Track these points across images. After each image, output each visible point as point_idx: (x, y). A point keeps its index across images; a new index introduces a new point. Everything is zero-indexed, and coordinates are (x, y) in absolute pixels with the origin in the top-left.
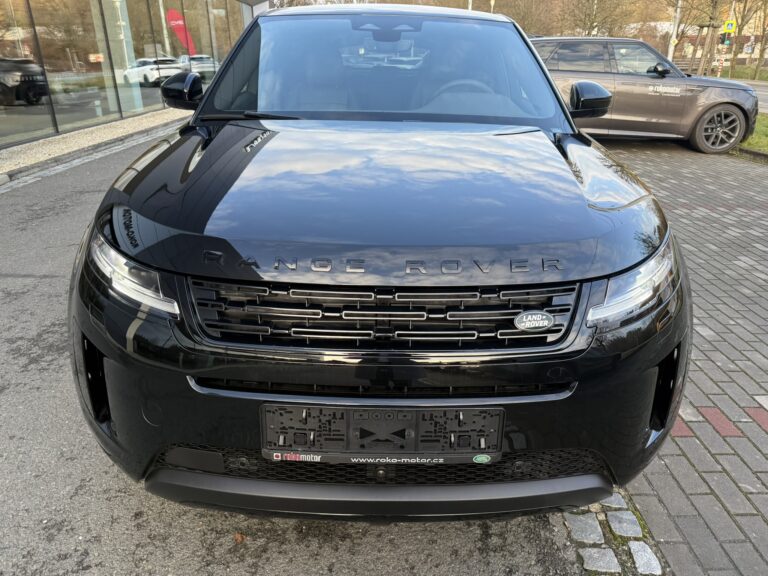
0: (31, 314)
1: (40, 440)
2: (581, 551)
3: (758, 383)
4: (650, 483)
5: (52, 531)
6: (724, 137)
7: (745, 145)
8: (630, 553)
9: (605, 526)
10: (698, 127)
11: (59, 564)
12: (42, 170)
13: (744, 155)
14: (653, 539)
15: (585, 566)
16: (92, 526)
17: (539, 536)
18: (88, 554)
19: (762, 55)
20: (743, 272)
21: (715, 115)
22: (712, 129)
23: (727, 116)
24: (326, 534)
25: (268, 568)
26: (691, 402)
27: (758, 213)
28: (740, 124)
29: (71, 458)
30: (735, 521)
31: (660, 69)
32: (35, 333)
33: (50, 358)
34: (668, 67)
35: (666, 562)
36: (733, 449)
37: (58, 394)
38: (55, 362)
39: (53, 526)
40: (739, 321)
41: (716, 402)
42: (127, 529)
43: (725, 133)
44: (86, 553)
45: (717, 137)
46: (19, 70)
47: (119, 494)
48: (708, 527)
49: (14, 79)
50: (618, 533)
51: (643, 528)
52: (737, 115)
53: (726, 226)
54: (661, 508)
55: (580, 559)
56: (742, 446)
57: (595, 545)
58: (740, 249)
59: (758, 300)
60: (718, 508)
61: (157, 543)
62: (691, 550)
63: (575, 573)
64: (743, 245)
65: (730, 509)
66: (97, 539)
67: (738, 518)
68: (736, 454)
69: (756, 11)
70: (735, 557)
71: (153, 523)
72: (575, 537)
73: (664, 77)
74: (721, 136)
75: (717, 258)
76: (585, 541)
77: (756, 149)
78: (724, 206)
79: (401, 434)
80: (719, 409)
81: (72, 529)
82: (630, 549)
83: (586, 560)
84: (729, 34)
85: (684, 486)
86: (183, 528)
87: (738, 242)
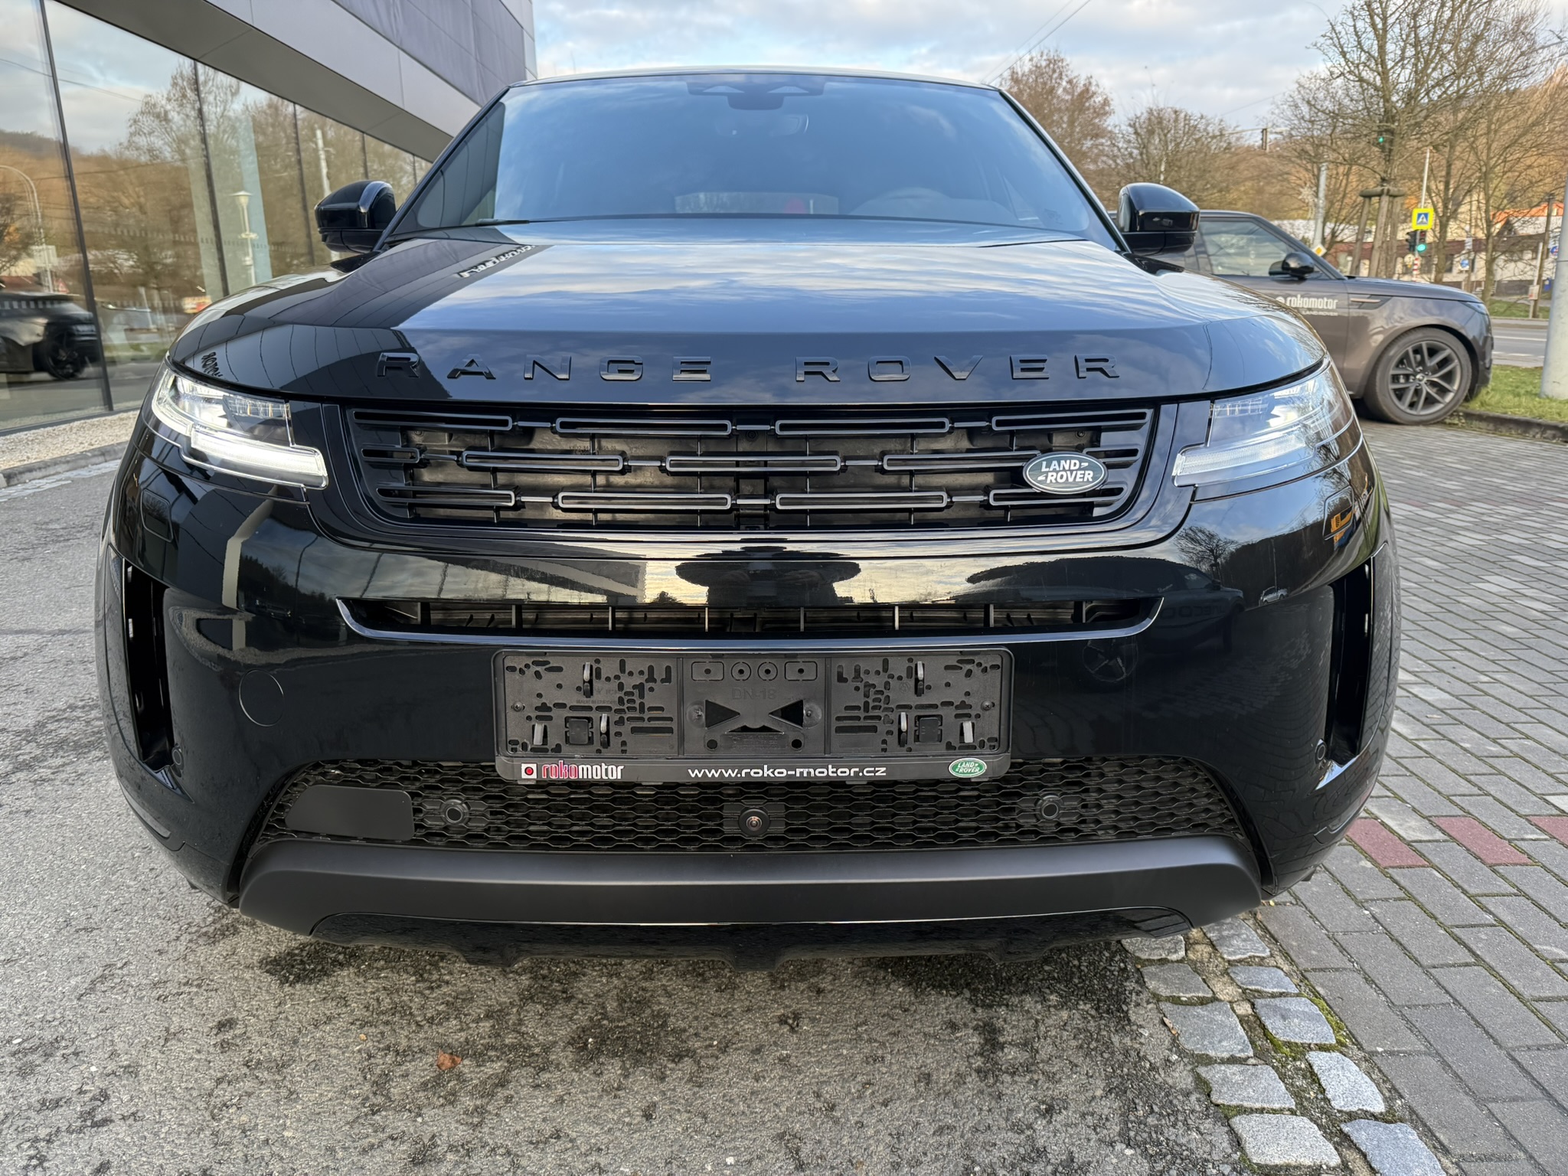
0: (26, 691)
1: (22, 897)
2: (1202, 1071)
3: (1551, 775)
4: (1343, 949)
5: (30, 1058)
6: (1432, 392)
7: (1475, 406)
8: (1313, 1073)
9: (1254, 1025)
10: (1379, 374)
11: (41, 1117)
12: (75, 469)
13: (1476, 423)
14: (1361, 1048)
15: (1214, 1098)
16: (121, 1046)
17: (1108, 1045)
18: (107, 1097)
19: (1490, 271)
20: (1496, 599)
21: (1410, 350)
22: (1407, 377)
23: (1433, 352)
24: (639, 1051)
25: (507, 1116)
26: (1414, 810)
27: (1512, 510)
28: (1460, 364)
29: (85, 929)
30: (1536, 1012)
31: (1293, 264)
32: (31, 722)
33: (59, 761)
34: (1309, 262)
35: (1394, 1089)
36: (1514, 886)
37: (68, 821)
38: (68, 769)
39: (33, 1050)
40: (1498, 676)
41: (1467, 808)
42: (199, 1052)
43: (1433, 384)
44: (104, 1096)
45: (1417, 392)
46: (42, 313)
47: (186, 989)
48: (1478, 1024)
49: (32, 331)
50: (1281, 1037)
51: (1337, 1029)
52: (1452, 348)
53: (1454, 531)
54: (1371, 993)
55: (1204, 1087)
56: (1533, 880)
57: (1233, 1060)
58: (1486, 565)
59: (1533, 642)
60: (1495, 989)
61: (264, 1075)
62: (1446, 1065)
63: (1193, 1111)
64: (1492, 558)
65: (1521, 989)
66: (131, 1070)
67: (1540, 1006)
68: (1521, 893)
69: (1469, 191)
70: (1544, 1076)
71: (257, 1039)
72: (1189, 1046)
73: (1302, 279)
74: (1426, 389)
75: (1441, 579)
76: (1212, 1053)
77: (1498, 412)
78: (1444, 500)
79: (793, 713)
80: (1476, 819)
81: (76, 1054)
82: (1311, 1066)
83: (1215, 1087)
84: (1423, 233)
85: (1416, 953)
86: (321, 1047)
87: (1479, 553)
